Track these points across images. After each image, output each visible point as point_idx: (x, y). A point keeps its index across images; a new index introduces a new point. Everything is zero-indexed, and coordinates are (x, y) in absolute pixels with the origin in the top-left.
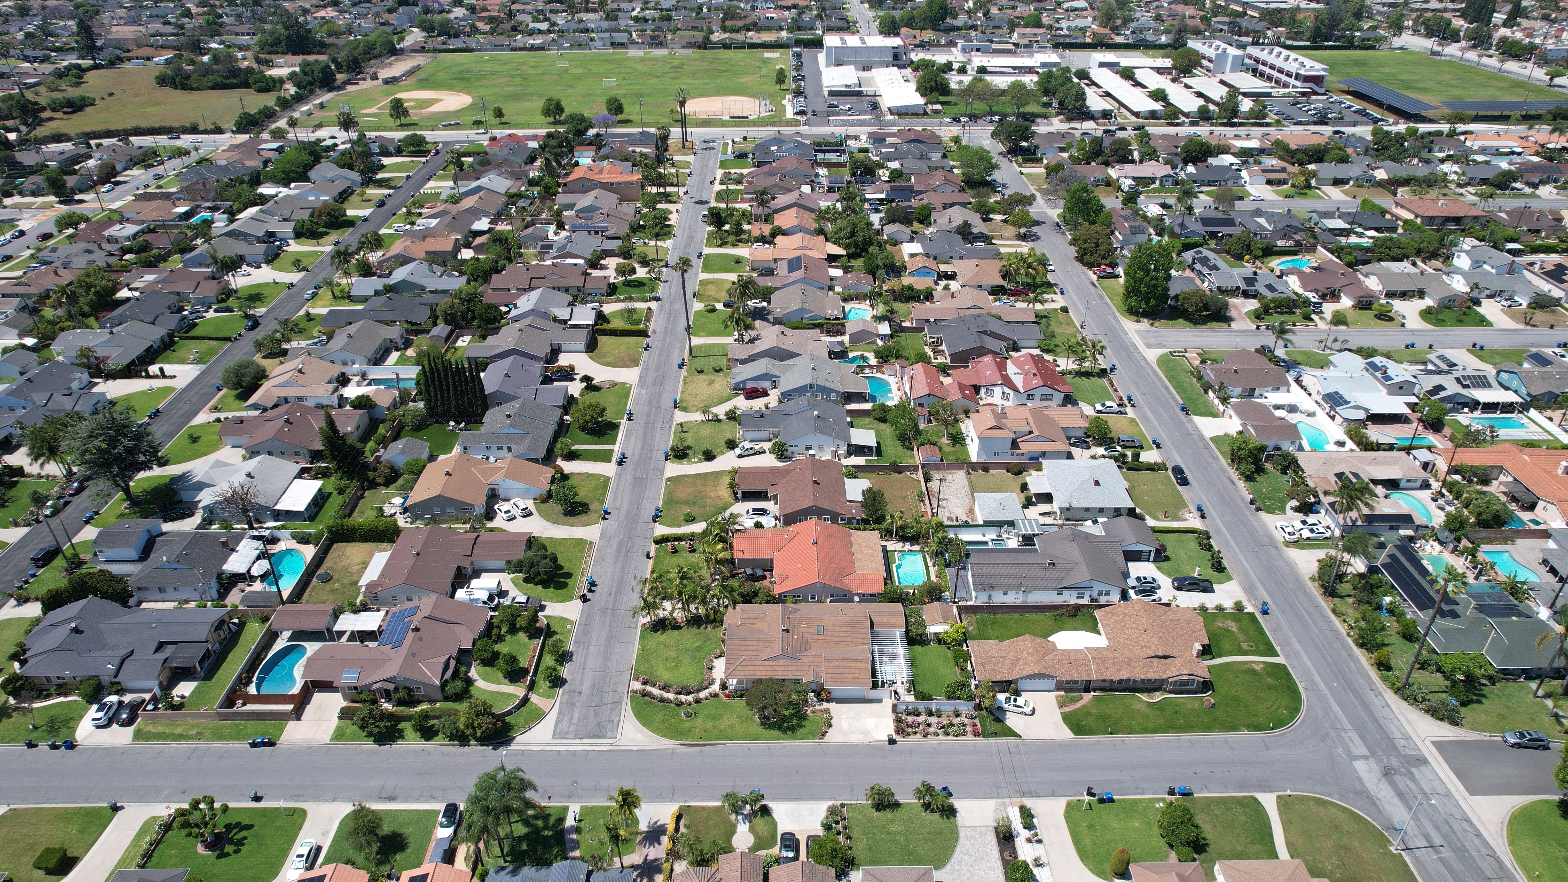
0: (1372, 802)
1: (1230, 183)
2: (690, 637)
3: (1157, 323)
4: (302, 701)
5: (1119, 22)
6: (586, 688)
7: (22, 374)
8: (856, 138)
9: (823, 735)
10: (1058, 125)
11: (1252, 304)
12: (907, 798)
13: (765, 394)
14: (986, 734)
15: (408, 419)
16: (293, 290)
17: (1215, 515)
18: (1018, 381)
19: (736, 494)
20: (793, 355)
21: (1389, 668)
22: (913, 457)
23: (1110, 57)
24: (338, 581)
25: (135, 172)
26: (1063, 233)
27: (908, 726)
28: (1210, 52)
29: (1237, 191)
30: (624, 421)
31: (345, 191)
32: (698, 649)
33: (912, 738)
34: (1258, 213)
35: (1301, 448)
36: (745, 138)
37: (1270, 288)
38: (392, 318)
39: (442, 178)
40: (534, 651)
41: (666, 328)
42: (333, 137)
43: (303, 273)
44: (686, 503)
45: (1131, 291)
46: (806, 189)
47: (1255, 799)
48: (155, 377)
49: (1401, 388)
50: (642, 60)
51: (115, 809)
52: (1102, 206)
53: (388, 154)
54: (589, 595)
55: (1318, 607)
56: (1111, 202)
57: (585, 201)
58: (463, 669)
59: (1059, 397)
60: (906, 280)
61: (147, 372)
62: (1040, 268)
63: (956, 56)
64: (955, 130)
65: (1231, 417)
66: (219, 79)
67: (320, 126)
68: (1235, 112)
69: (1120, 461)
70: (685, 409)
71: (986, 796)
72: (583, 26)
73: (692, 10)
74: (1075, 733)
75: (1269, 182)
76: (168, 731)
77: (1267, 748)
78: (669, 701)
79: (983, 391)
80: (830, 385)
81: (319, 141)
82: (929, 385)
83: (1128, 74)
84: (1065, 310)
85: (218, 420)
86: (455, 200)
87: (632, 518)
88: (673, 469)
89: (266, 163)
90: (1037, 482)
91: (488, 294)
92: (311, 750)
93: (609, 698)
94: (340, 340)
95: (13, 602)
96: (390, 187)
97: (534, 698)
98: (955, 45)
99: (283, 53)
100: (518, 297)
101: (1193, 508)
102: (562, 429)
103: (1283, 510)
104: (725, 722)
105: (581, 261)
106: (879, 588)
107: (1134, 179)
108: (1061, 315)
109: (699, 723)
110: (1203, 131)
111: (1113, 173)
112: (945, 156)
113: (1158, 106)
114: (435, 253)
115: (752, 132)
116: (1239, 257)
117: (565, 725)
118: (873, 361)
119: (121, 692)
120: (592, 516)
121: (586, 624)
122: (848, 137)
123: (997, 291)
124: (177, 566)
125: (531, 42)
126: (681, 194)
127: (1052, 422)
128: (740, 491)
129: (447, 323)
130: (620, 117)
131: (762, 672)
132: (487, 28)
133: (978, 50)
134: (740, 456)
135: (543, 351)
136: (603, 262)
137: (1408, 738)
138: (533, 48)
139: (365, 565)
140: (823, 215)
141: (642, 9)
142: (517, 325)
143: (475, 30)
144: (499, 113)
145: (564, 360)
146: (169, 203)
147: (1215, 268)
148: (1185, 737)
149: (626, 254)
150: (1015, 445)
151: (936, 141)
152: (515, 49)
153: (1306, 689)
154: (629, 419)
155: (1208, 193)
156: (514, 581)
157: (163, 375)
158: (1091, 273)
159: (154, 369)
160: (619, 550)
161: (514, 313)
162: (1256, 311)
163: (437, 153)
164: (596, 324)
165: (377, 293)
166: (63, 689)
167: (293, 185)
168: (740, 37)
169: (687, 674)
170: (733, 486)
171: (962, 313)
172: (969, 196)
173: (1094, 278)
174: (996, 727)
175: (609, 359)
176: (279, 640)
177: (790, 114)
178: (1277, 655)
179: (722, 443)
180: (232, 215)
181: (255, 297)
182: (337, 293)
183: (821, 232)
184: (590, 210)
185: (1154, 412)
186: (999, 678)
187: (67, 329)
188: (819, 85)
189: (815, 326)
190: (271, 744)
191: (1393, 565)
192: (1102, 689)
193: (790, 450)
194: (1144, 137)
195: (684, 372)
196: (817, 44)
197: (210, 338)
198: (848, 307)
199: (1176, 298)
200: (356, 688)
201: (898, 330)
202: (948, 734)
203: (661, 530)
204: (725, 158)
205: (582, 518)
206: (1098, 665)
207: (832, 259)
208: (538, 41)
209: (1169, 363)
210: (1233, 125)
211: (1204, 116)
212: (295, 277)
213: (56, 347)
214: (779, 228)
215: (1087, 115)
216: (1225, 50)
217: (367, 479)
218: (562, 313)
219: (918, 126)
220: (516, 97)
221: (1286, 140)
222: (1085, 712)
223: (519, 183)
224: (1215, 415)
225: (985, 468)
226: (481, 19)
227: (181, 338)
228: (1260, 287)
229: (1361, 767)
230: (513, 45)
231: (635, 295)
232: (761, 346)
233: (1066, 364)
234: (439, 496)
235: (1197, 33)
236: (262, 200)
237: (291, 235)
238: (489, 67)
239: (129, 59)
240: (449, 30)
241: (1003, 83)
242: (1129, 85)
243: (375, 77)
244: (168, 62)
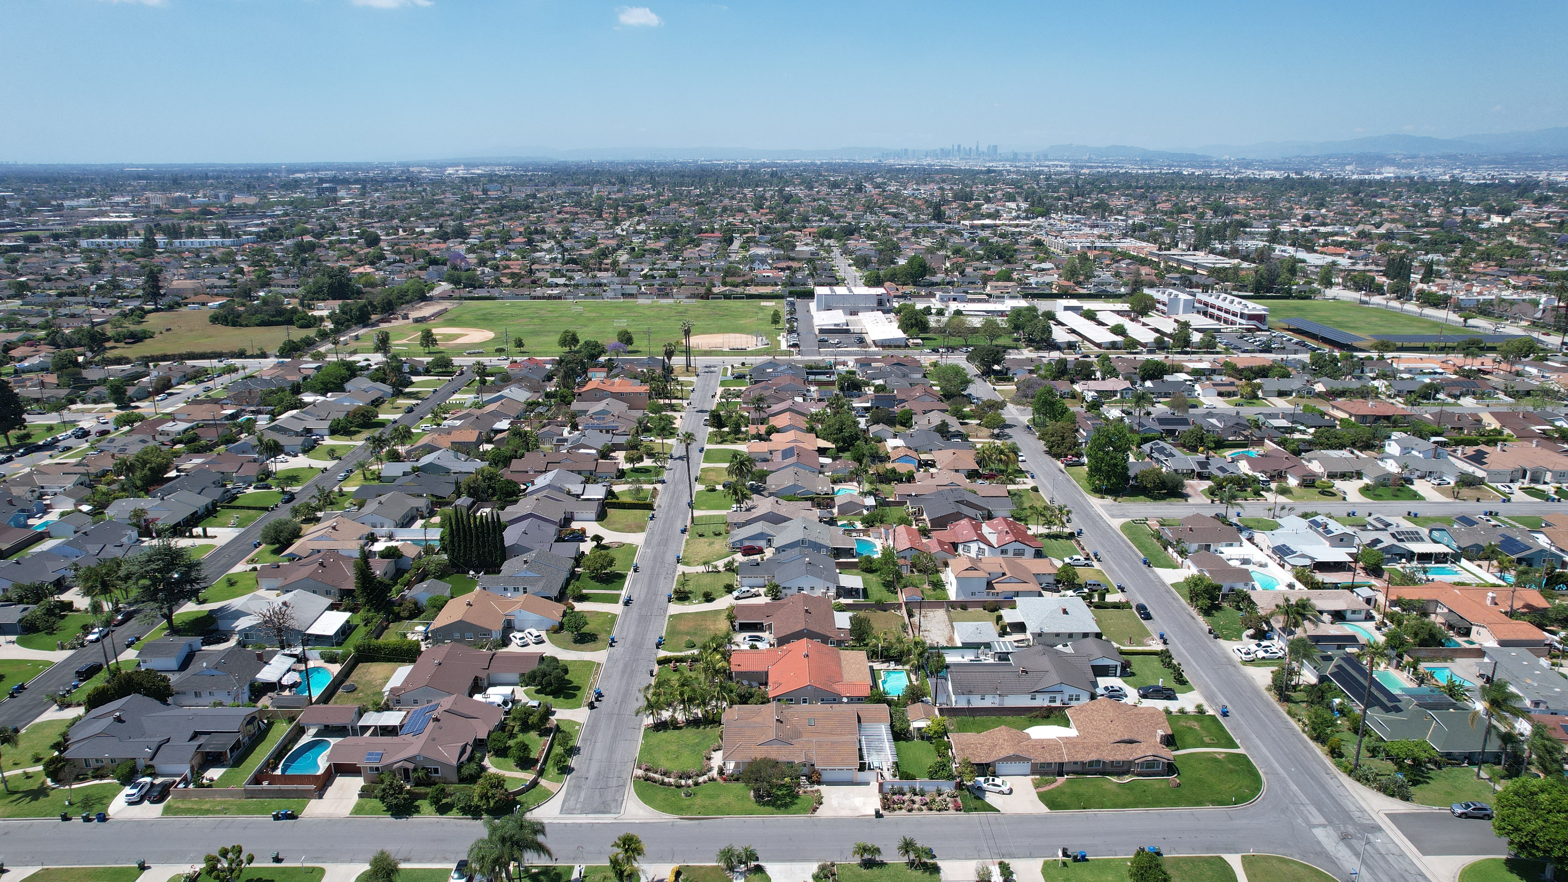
0: (1331, 860)
1: (1186, 394)
2: (690, 735)
3: (1119, 499)
4: (323, 783)
5: (1082, 278)
6: (592, 775)
7: (76, 532)
8: (845, 364)
9: (815, 810)
10: (1027, 353)
11: (1206, 484)
12: (893, 857)
13: (760, 551)
14: (968, 810)
15: (432, 567)
16: (327, 474)
17: (1177, 642)
18: (993, 539)
19: (734, 627)
20: (786, 519)
21: (1341, 755)
22: (897, 599)
23: (1074, 303)
24: (362, 691)
25: (186, 386)
26: (1034, 433)
27: (894, 802)
28: (1164, 298)
29: (1191, 401)
30: (631, 573)
31: (377, 400)
32: (697, 744)
33: (897, 812)
34: (1210, 415)
35: (1253, 588)
36: (743, 364)
37: (1222, 469)
38: (419, 492)
39: (465, 392)
40: (545, 745)
41: (670, 504)
42: (367, 360)
43: (337, 461)
44: (688, 634)
45: (1094, 471)
46: (799, 400)
47: (1221, 859)
48: (198, 537)
49: (1342, 540)
50: (650, 307)
51: (143, 867)
52: (1067, 409)
53: (418, 374)
54: (596, 704)
55: (1274, 711)
56: (1075, 408)
57: (597, 407)
58: (478, 755)
59: (1029, 552)
60: (889, 466)
61: (191, 533)
62: (1014, 458)
63: (935, 304)
64: (934, 358)
65: (1189, 568)
66: (267, 317)
67: (355, 352)
68: (1187, 342)
69: (1088, 598)
70: (687, 564)
71: (967, 858)
72: (596, 281)
73: (696, 270)
74: (1050, 808)
75: (1220, 394)
76: (196, 807)
77: (1231, 819)
78: (670, 785)
79: (961, 547)
80: (818, 541)
81: (355, 362)
82: (910, 540)
83: (1090, 316)
84: (1035, 489)
85: (255, 569)
86: (479, 406)
87: (637, 646)
88: (675, 608)
89: (305, 379)
90: (1011, 616)
91: (507, 475)
92: (331, 822)
93: (613, 782)
94: (371, 506)
95: (55, 707)
96: (418, 399)
97: (543, 782)
98: (934, 296)
99: (324, 300)
100: (536, 477)
101: (1157, 637)
102: (573, 576)
103: (1239, 638)
104: (722, 801)
105: (594, 451)
106: (867, 692)
107: (1097, 391)
108: (1032, 494)
109: (698, 801)
110: (1159, 357)
111: (1078, 387)
112: (925, 376)
113: (1119, 339)
114: (460, 443)
115: (750, 360)
116: (1194, 449)
117: (572, 803)
118: (859, 525)
119: (154, 775)
120: (600, 644)
121: (593, 726)
122: (837, 363)
123: (972, 475)
124: (215, 672)
125: (550, 292)
126: (685, 405)
127: (1025, 570)
128: (737, 624)
129: (470, 495)
130: (630, 348)
131: (757, 754)
132: (510, 282)
133: (955, 300)
134: (737, 598)
135: (558, 517)
136: (613, 454)
137: (1363, 811)
138: (550, 297)
139: (387, 679)
140: (814, 418)
141: (651, 270)
142: (535, 497)
143: (498, 283)
144: (519, 344)
145: (575, 525)
146: (218, 407)
147: (1171, 455)
148: (1154, 811)
149: (633, 446)
150: (990, 585)
151: (918, 366)
152: (535, 298)
153: (1265, 773)
154: (635, 571)
155: (1164, 403)
156: (526, 693)
157: (205, 536)
158: (1059, 463)
159: (197, 531)
160: (624, 672)
161: (531, 489)
162: (1210, 487)
163: (462, 373)
164: (606, 498)
165: (405, 474)
166: (99, 774)
167: (329, 394)
168: (740, 290)
169: (688, 763)
170: (731, 618)
171: (940, 488)
172: (946, 405)
173: (1062, 466)
174: (978, 804)
175: (618, 526)
176: (305, 736)
177: (784, 346)
178: (1238, 747)
179: (721, 588)
180: (274, 416)
181: (292, 478)
182: (368, 475)
183: (811, 430)
184: (602, 413)
185: (1119, 565)
186: (977, 761)
187: (120, 498)
188: (812, 326)
189: (806, 499)
190: (293, 817)
191: (1340, 674)
192: (1074, 773)
193: (784, 591)
194: (1104, 360)
195: (686, 536)
196: (810, 295)
197: (249, 508)
198: (836, 488)
199: (1136, 477)
200: (377, 769)
201: (883, 503)
202: (931, 809)
203: (662, 654)
204: (725, 378)
205: (591, 645)
206: (1069, 749)
207: (822, 452)
208: (556, 291)
209: (1133, 529)
210: (1187, 353)
211: (1160, 345)
212: (330, 464)
213: (109, 512)
214: (774, 427)
215: (1054, 346)
216: (1176, 296)
217: (393, 613)
218: (577, 489)
219: (901, 353)
220: (535, 333)
221: (1234, 362)
222: (1060, 791)
223: (538, 395)
224: (1175, 567)
225: (964, 606)
226: (504, 275)
227: (222, 507)
228: (1213, 469)
229: (1320, 833)
230: (533, 294)
231: (642, 478)
232: (756, 513)
233: (1036, 529)
234: (460, 621)
235: (1152, 285)
236: (302, 405)
237: (327, 432)
238: (511, 311)
239: (186, 305)
240: (474, 283)
241: (977, 322)
242: (1092, 324)
243: (406, 317)
244: (221, 306)
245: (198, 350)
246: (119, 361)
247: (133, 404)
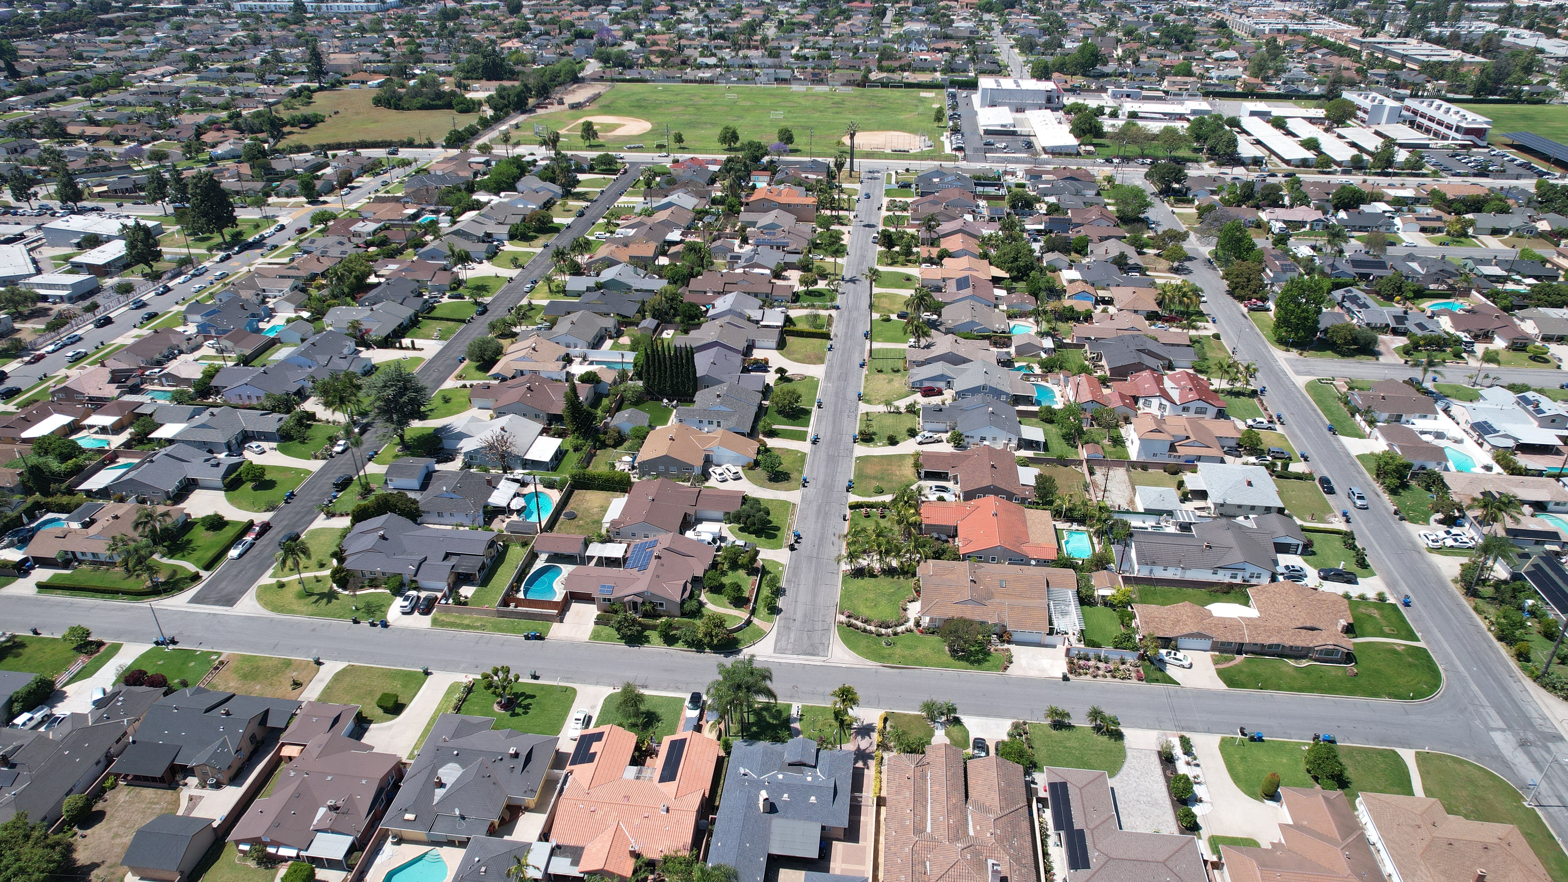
0: (1507, 765)
1: (1382, 229)
2: (885, 584)
3: (1305, 353)
4: (563, 608)
5: (1271, 73)
6: (799, 616)
7: (303, 341)
8: (1013, 174)
9: (1006, 668)
10: (1208, 169)
11: (1402, 341)
12: (1081, 721)
13: (940, 393)
14: (1150, 680)
15: (629, 394)
16: (513, 284)
17: (1360, 521)
18: (1175, 395)
19: (919, 473)
20: (965, 361)
21: (1528, 660)
22: (1077, 454)
23: (1261, 106)
24: (581, 519)
25: (365, 179)
26: (1214, 269)
27: (1080, 667)
28: (1366, 104)
29: (1390, 237)
30: (815, 408)
31: (549, 201)
32: (893, 594)
33: (1083, 677)
34: (1411, 257)
35: (1446, 469)
36: (907, 170)
37: (1421, 326)
38: (607, 311)
39: (632, 194)
40: (753, 584)
41: (846, 333)
42: (532, 154)
43: (520, 270)
44: (875, 478)
45: (1282, 322)
46: (969, 217)
47: (1396, 753)
48: (407, 348)
49: (1553, 421)
50: (805, 96)
51: (426, 673)
52: (1254, 245)
53: (583, 171)
54: (796, 545)
55: (1459, 605)
56: (1262, 242)
57: (766, 219)
58: (697, 592)
59: (1212, 411)
60: (1067, 303)
61: (400, 343)
62: (1194, 298)
63: (1106, 101)
64: (1108, 170)
65: (1377, 439)
66: (427, 101)
67: (518, 144)
68: (1390, 162)
69: (1271, 468)
70: (868, 402)
71: (1149, 727)
72: (747, 61)
73: (848, 49)
74: (1228, 686)
75: (1423, 230)
76: (458, 621)
77: (1405, 712)
78: (871, 632)
79: (1141, 401)
80: (1000, 387)
81: (521, 157)
82: (1092, 392)
83: (1279, 124)
84: (1217, 337)
85: (465, 386)
86: (650, 213)
87: (828, 487)
88: (861, 450)
89: (476, 174)
90: (1192, 481)
91: (687, 295)
92: (574, 645)
93: (819, 626)
94: (563, 326)
95: (323, 515)
96: (588, 201)
97: (755, 621)
98: (1105, 91)
99: (477, 79)
100: (715, 299)
101: (1339, 514)
102: (761, 411)
103: (1426, 521)
104: (920, 652)
105: (767, 272)
106: (1053, 556)
107: (1285, 222)
108: (1214, 341)
109: (898, 650)
110: (1356, 180)
111: (1264, 216)
112: (1098, 194)
113: (1310, 155)
114: (638, 257)
115: (914, 165)
116: (1389, 298)
117: (783, 643)
118: (1037, 370)
119: (417, 589)
120: (793, 483)
121: (795, 568)
122: (1006, 173)
123: (1152, 317)
124: (454, 496)
125: (701, 75)
126: (852, 218)
127: (1207, 432)
128: (923, 472)
129: (654, 317)
130: (790, 146)
131: (953, 612)
132: (659, 61)
133: (1128, 96)
134: (921, 443)
135: (742, 346)
136: (785, 273)
137: (1545, 718)
138: (702, 81)
139: (605, 508)
140: (985, 242)
141: (801, 48)
142: (717, 322)
143: (649, 63)
144: (679, 139)
145: (757, 354)
146: (400, 206)
147: (1365, 306)
148: (1329, 698)
149: (805, 267)
150: (1172, 448)
151: (1090, 179)
152: (686, 81)
153: (1446, 671)
154: (819, 407)
155: (1359, 238)
156: (730, 530)
157: (414, 348)
158: (1242, 306)
159: (406, 342)
160: (818, 512)
161: (711, 312)
162: (1405, 346)
163: (626, 172)
164: (785, 325)
165: (589, 289)
166: (373, 584)
167: (502, 194)
168: (896, 76)
169: (886, 612)
170: (917, 466)
171: (1121, 333)
172: (1123, 231)
173: (1245, 310)
174: (1159, 675)
175: (799, 356)
176: (538, 561)
177: (948, 150)
178: (1418, 640)
179: (904, 431)
180: (454, 217)
181: (481, 288)
182: (554, 288)
183: (985, 256)
184: (772, 227)
185: (1302, 430)
186: (1161, 635)
187: (333, 305)
188: (975, 125)
189: (984, 338)
190: (540, 638)
191: (1536, 573)
192: (1253, 653)
193: (966, 440)
194: (1295, 184)
195: (865, 371)
196: (972, 85)
197: (448, 320)
198: (1012, 323)
199: (1326, 331)
200: (609, 600)
201: (1060, 345)
202: (1115, 677)
203: (853, 498)
204: (889, 187)
205: (785, 484)
206: (1251, 631)
207: (996, 281)
208: (707, 74)
209: (1318, 389)
210: (1388, 175)
211: (1357, 165)
212: (514, 273)
213: (327, 320)
214: (946, 251)
215: (1238, 161)
216: (1381, 101)
217: (598, 440)
218: (756, 314)
219: (1073, 165)
220: (692, 125)
221: (1443, 190)
222: (1238, 669)
223: (704, 201)
224: (1362, 436)
225: (1145, 466)
226: (652, 52)
227: (424, 318)
228: (1410, 325)
229: (1497, 737)
230: (684, 77)
231: (817, 303)
232: (935, 352)
233: (1218, 383)
234: (666, 456)
235: (1352, 84)
236: (478, 206)
237: (506, 237)
238: (664, 97)
239: (347, 83)
240: (624, 62)
241: (1155, 127)
242: (1279, 133)
243: (561, 102)
244: (380, 85)
245: (369, 138)
246: (301, 149)
247: (321, 199)
